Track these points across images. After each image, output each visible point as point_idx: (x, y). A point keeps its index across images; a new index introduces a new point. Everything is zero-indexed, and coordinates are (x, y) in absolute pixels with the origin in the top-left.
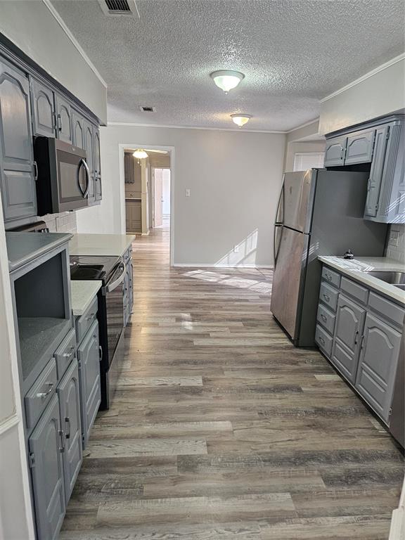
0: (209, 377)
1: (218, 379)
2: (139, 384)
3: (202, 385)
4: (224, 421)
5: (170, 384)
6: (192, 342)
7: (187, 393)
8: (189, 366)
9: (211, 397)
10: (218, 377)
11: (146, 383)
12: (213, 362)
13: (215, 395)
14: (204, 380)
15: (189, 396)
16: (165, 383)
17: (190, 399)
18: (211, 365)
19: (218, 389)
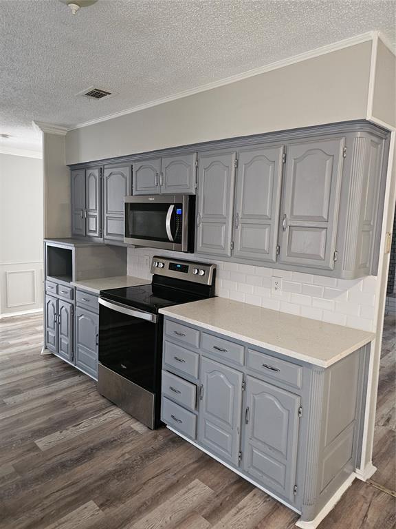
0: (32, 454)
2: (100, 416)
3: (35, 442)
5: (71, 428)
6: (101, 506)
7: (47, 428)
8: (68, 457)
9: (19, 434)
11: (96, 420)
12: (37, 479)
13: (15, 437)
14: (36, 448)
16: (78, 427)
18: (38, 472)
19: (14, 445)
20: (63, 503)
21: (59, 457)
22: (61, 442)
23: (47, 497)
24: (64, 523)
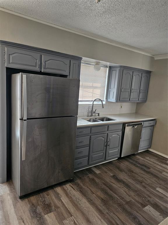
0: (140, 206)
1: (137, 201)
3: (149, 206)
4: (158, 191)
7: (161, 209)
9: (152, 199)
10: (135, 202)
13: (149, 198)
14: (144, 206)
15: (162, 207)
17: (163, 205)
18: (129, 209)
19: (144, 199)
20: (111, 220)
21: (140, 216)
22: (152, 216)
23: (114, 214)
24: (101, 221)
